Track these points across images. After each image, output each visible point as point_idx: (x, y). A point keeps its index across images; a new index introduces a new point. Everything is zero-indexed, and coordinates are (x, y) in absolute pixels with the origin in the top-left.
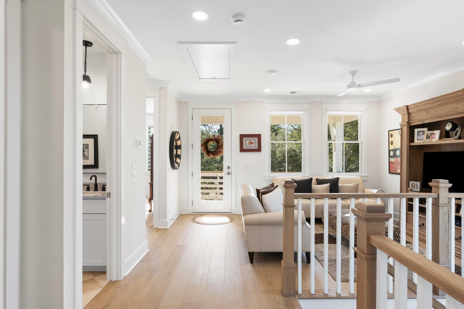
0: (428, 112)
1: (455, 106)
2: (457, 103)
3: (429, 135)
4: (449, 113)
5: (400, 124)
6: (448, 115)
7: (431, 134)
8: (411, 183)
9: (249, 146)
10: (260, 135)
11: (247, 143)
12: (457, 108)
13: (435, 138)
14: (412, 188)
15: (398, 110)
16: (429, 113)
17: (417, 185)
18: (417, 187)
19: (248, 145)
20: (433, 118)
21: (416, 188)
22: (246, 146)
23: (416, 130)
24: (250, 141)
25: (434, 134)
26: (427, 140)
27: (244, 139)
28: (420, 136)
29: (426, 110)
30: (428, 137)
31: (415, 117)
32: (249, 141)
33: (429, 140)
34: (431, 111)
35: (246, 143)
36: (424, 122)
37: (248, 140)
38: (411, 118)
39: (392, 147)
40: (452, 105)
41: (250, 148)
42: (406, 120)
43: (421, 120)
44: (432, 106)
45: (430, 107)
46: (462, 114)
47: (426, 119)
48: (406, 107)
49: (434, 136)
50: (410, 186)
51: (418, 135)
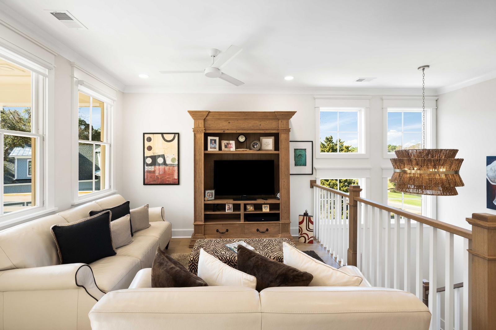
0: (229, 123)
1: (258, 123)
2: (260, 121)
3: (226, 144)
4: (252, 128)
5: (193, 129)
6: (252, 130)
12: (260, 125)
13: (232, 147)
15: (194, 113)
16: (230, 124)
17: (212, 194)
18: (212, 196)
20: (235, 130)
21: (211, 196)
23: (209, 138)
28: (213, 144)
29: (226, 120)
30: (226, 147)
31: (212, 125)
33: (227, 149)
34: (233, 123)
36: (224, 131)
38: (206, 125)
40: (255, 122)
42: (202, 126)
43: (222, 130)
44: (236, 119)
45: (234, 119)
46: (265, 131)
47: (228, 129)
48: (208, 113)
49: (231, 146)
50: (206, 196)
51: (211, 143)
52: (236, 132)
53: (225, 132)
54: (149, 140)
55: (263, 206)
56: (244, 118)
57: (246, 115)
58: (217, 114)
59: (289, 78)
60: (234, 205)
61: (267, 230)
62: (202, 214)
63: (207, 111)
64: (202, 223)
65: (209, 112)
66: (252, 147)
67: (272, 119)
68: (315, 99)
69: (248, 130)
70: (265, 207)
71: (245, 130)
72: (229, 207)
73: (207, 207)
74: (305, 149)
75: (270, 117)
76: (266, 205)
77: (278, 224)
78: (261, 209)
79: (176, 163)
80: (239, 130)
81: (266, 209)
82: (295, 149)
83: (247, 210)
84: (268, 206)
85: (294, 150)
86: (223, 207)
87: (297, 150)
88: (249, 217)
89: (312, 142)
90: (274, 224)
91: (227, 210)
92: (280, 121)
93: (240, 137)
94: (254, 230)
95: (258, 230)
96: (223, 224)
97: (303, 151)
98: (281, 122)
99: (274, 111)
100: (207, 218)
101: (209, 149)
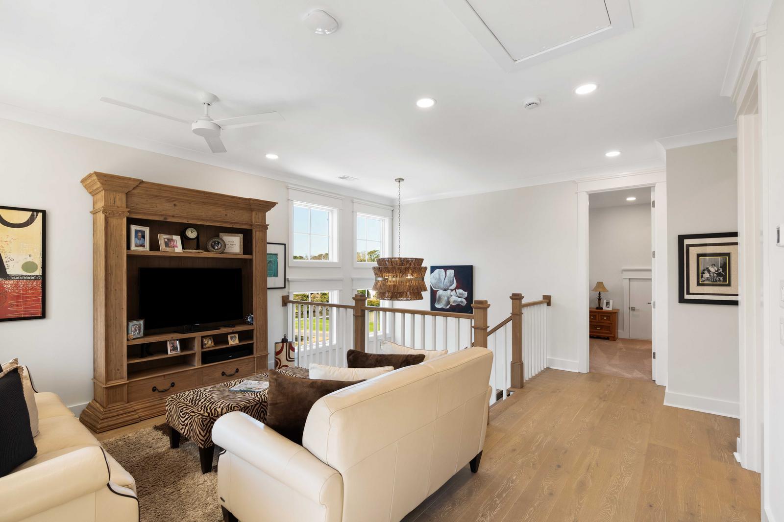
0: (175, 205)
1: (222, 211)
2: (226, 209)
3: (166, 240)
5: (103, 207)
6: (214, 221)
7: (169, 240)
8: (131, 324)
12: (226, 215)
13: (177, 246)
14: (132, 333)
16: (176, 208)
17: (140, 327)
18: (140, 330)
20: (185, 218)
21: (137, 331)
25: (174, 241)
26: (167, 248)
28: (139, 239)
29: (170, 200)
30: (167, 245)
31: (142, 205)
33: (170, 249)
34: (182, 206)
36: (165, 218)
38: (131, 204)
40: (219, 209)
43: (162, 215)
44: (188, 200)
45: (184, 199)
46: (233, 224)
47: (173, 216)
48: (138, 182)
49: (175, 243)
50: (130, 332)
51: (136, 236)
52: (186, 222)
53: (168, 220)
55: (229, 336)
56: (202, 201)
57: (207, 197)
58: (156, 187)
59: (272, 157)
60: (182, 341)
61: (237, 371)
62: (122, 365)
63: (138, 180)
64: (125, 381)
65: (142, 182)
66: (210, 248)
67: (242, 209)
68: (288, 189)
69: (207, 220)
70: (232, 338)
71: (202, 220)
72: (173, 346)
73: (134, 351)
74: (277, 254)
75: (241, 206)
76: (233, 335)
77: (252, 360)
78: (227, 342)
79: (39, 272)
80: (193, 219)
81: (234, 341)
83: (204, 347)
84: (237, 335)
86: (161, 347)
88: (208, 357)
89: (285, 245)
90: (247, 361)
91: (171, 350)
92: (254, 213)
93: (188, 230)
94: (218, 374)
95: (223, 374)
96: (164, 376)
97: (275, 256)
98: (256, 214)
99: (248, 198)
100: (133, 371)
101: (133, 248)
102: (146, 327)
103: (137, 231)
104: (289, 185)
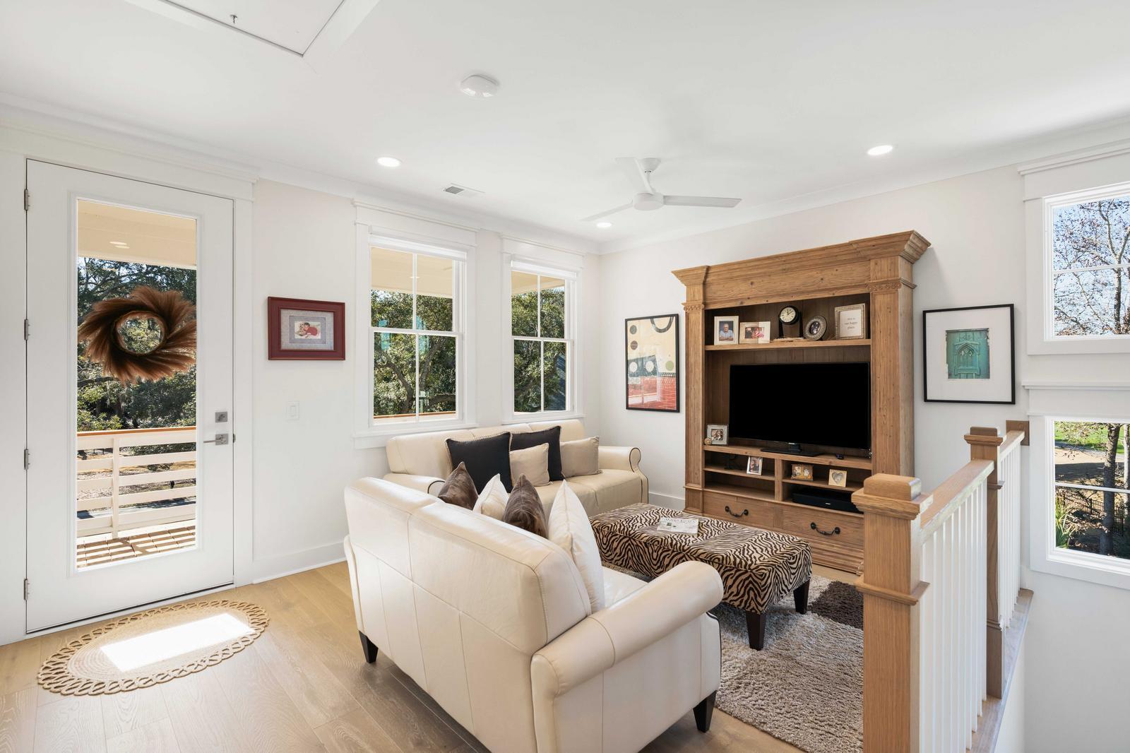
0: (752, 283)
1: (816, 274)
2: (822, 270)
3: (750, 329)
4: (803, 289)
5: (683, 304)
6: (803, 293)
7: (753, 329)
8: (710, 427)
9: (302, 341)
10: (342, 305)
11: (297, 328)
12: (822, 279)
13: (763, 336)
14: (713, 438)
15: (682, 275)
16: (753, 286)
17: (722, 432)
19: (297, 337)
20: (764, 297)
21: (719, 437)
22: (292, 341)
23: (717, 320)
24: (307, 324)
25: (760, 329)
26: (748, 340)
27: (286, 315)
28: (725, 332)
29: (745, 279)
30: (748, 335)
31: (720, 292)
32: (301, 322)
33: (752, 339)
34: (760, 282)
35: (292, 328)
36: (742, 303)
37: (300, 318)
38: (709, 295)
39: (633, 355)
40: (810, 274)
41: (306, 346)
42: (699, 297)
43: (737, 300)
44: (765, 273)
45: (760, 273)
46: (834, 292)
47: (749, 298)
48: (705, 269)
49: (761, 332)
50: (709, 435)
51: (721, 328)
52: (765, 302)
53: (745, 305)
54: (634, 330)
55: (831, 472)
56: (780, 268)
57: (784, 261)
58: (724, 269)
59: (880, 150)
60: (765, 461)
61: (837, 531)
62: (699, 470)
63: (703, 267)
64: (699, 487)
65: (708, 268)
66: (807, 333)
67: (851, 261)
68: (1023, 176)
69: (792, 294)
70: (835, 476)
71: (784, 295)
72: (755, 465)
73: (711, 458)
74: (986, 330)
75: (844, 258)
76: (838, 472)
78: (826, 479)
79: (674, 371)
80: (772, 296)
81: (837, 481)
82: (948, 332)
83: (793, 477)
84: (845, 473)
85: (945, 333)
86: (740, 463)
87: (957, 335)
88: (796, 493)
89: (1011, 306)
90: (856, 520)
91: (750, 469)
92: (872, 263)
93: (783, 311)
94: (806, 524)
95: (814, 526)
96: (737, 497)
97: (977, 335)
98: (876, 264)
99: (848, 242)
100: (711, 481)
101: (717, 342)
102: (731, 434)
103: (722, 323)
104: (1020, 169)
